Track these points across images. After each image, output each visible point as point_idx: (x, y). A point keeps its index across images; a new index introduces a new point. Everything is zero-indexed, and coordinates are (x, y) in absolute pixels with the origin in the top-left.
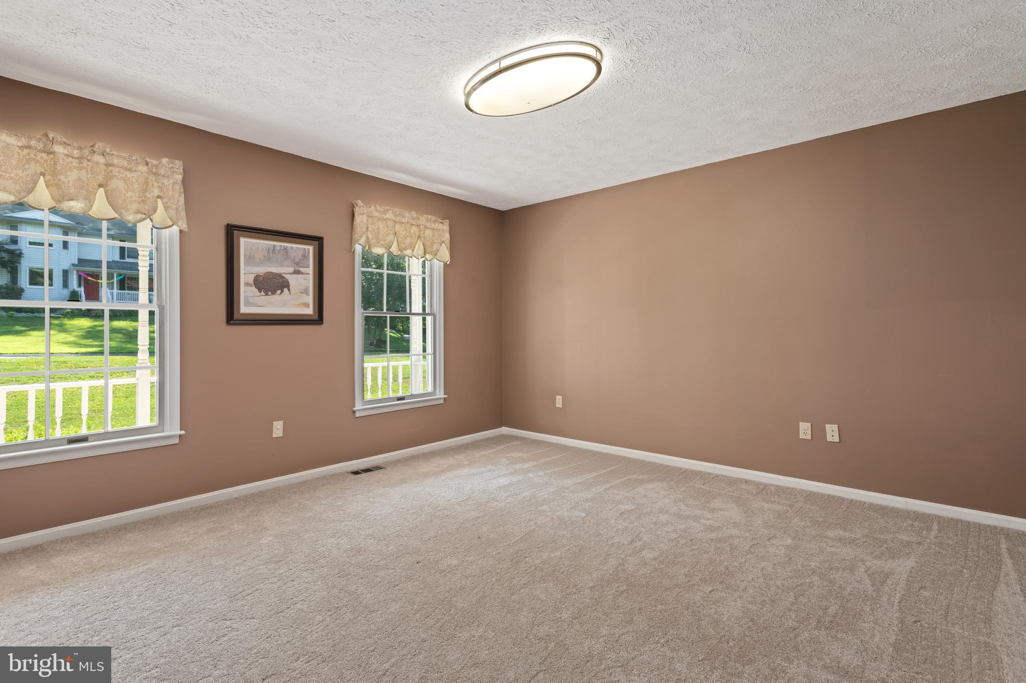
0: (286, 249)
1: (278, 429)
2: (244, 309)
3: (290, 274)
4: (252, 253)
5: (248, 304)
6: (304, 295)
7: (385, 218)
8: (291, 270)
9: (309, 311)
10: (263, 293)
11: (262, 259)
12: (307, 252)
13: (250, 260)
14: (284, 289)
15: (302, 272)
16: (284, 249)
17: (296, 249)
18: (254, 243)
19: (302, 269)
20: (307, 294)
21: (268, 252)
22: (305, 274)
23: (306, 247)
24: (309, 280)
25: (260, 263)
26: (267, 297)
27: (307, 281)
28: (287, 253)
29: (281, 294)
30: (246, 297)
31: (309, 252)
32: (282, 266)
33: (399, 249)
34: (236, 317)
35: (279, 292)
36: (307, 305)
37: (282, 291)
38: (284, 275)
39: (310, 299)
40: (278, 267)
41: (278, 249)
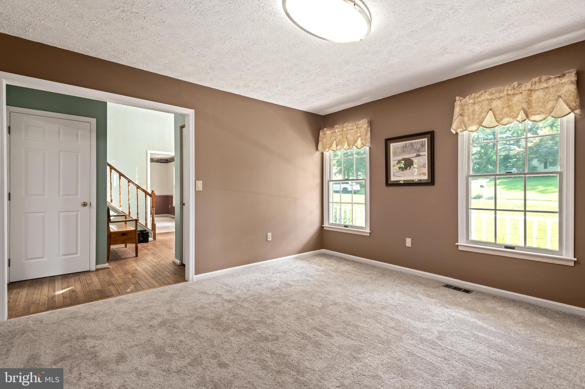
0: (412, 144)
1: (408, 242)
2: (393, 179)
3: (414, 157)
4: (396, 150)
5: (394, 175)
6: (423, 168)
7: (480, 100)
8: (415, 155)
9: (425, 177)
10: (401, 170)
11: (400, 152)
12: (424, 142)
13: (395, 154)
14: (411, 166)
15: (421, 155)
16: (411, 143)
17: (417, 143)
18: (396, 145)
19: (421, 153)
20: (424, 168)
21: (403, 148)
22: (423, 156)
23: (423, 140)
24: (425, 159)
25: (400, 154)
26: (403, 171)
27: (424, 160)
28: (413, 146)
29: (409, 169)
30: (393, 172)
31: (425, 142)
32: (410, 154)
33: (497, 121)
34: (389, 182)
35: (409, 168)
36: (424, 174)
37: (410, 168)
38: (411, 159)
39: (426, 170)
40: (408, 155)
41: (408, 145)
